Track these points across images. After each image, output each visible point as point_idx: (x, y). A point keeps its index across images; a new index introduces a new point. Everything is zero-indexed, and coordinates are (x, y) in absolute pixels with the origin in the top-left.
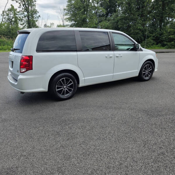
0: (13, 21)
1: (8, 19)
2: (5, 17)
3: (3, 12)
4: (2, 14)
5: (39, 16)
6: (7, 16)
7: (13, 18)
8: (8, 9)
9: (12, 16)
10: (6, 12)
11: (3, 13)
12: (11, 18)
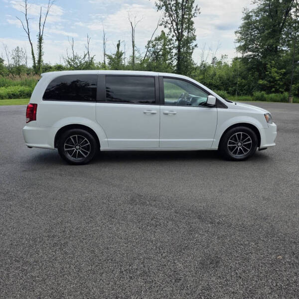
0: (160, 55)
1: (154, 52)
2: (150, 50)
3: (149, 42)
4: (147, 46)
5: (196, 46)
6: (153, 48)
7: (161, 50)
8: (156, 38)
9: (160, 47)
10: (152, 42)
11: (148, 44)
12: (159, 50)
